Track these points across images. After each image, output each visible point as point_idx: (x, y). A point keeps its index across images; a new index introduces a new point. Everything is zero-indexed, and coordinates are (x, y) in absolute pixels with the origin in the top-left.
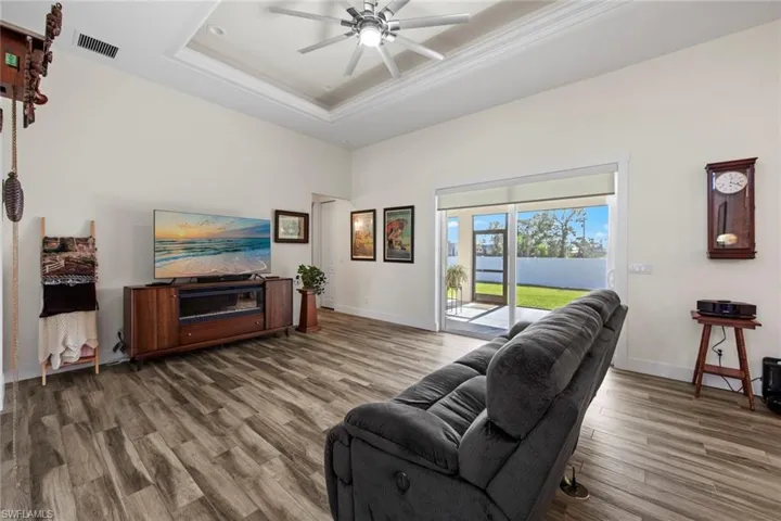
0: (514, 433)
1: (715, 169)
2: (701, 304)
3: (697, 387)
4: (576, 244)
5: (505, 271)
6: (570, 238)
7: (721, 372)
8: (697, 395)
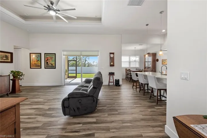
0: (96, 87)
1: (111, 53)
2: (109, 73)
3: (109, 85)
4: (88, 64)
5: (76, 70)
6: (86, 62)
7: (111, 82)
8: (109, 86)
